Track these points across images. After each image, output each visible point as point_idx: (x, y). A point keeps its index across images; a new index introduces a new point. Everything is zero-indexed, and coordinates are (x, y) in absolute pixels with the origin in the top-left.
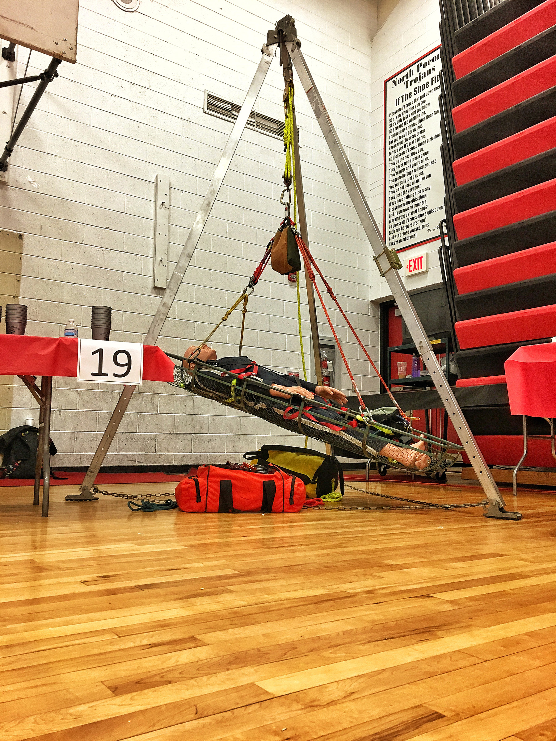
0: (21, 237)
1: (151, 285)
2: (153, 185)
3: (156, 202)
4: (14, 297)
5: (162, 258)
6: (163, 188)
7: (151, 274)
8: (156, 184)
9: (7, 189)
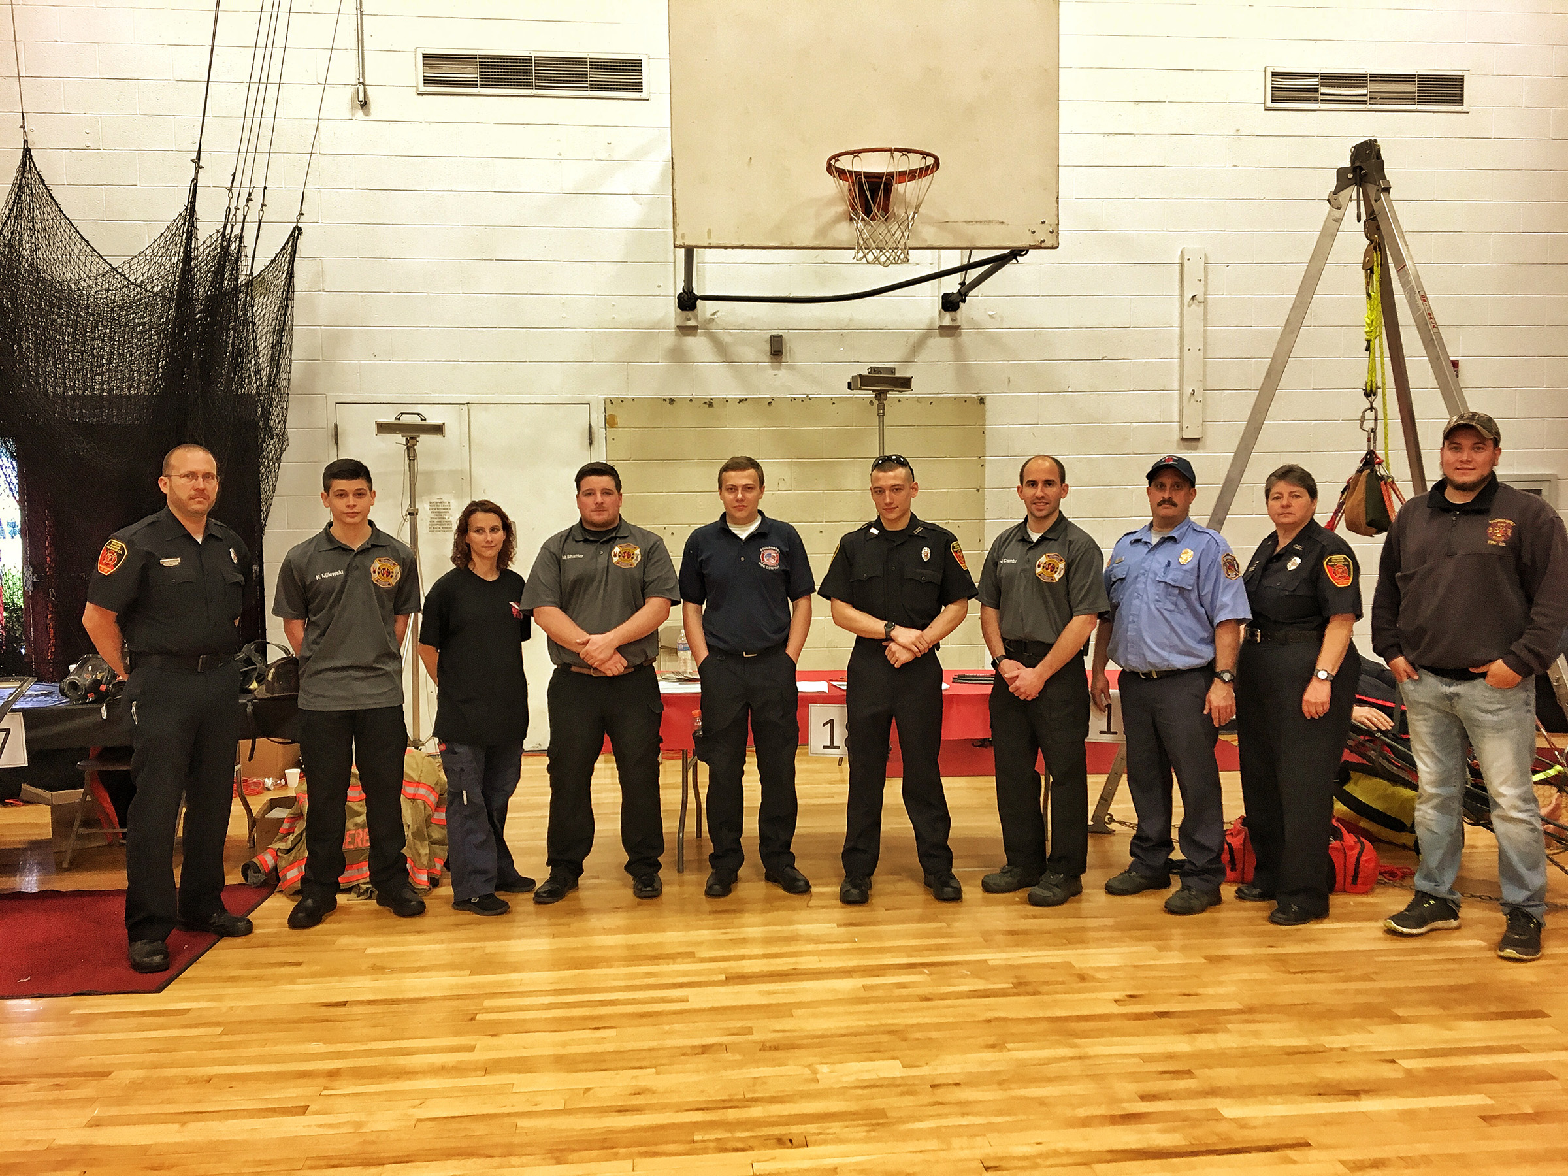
0: (982, 400)
1: (1176, 437)
2: (1177, 267)
3: (1182, 295)
4: (978, 490)
5: (1194, 391)
6: (1194, 269)
7: (1176, 417)
8: (1182, 265)
9: (960, 335)
